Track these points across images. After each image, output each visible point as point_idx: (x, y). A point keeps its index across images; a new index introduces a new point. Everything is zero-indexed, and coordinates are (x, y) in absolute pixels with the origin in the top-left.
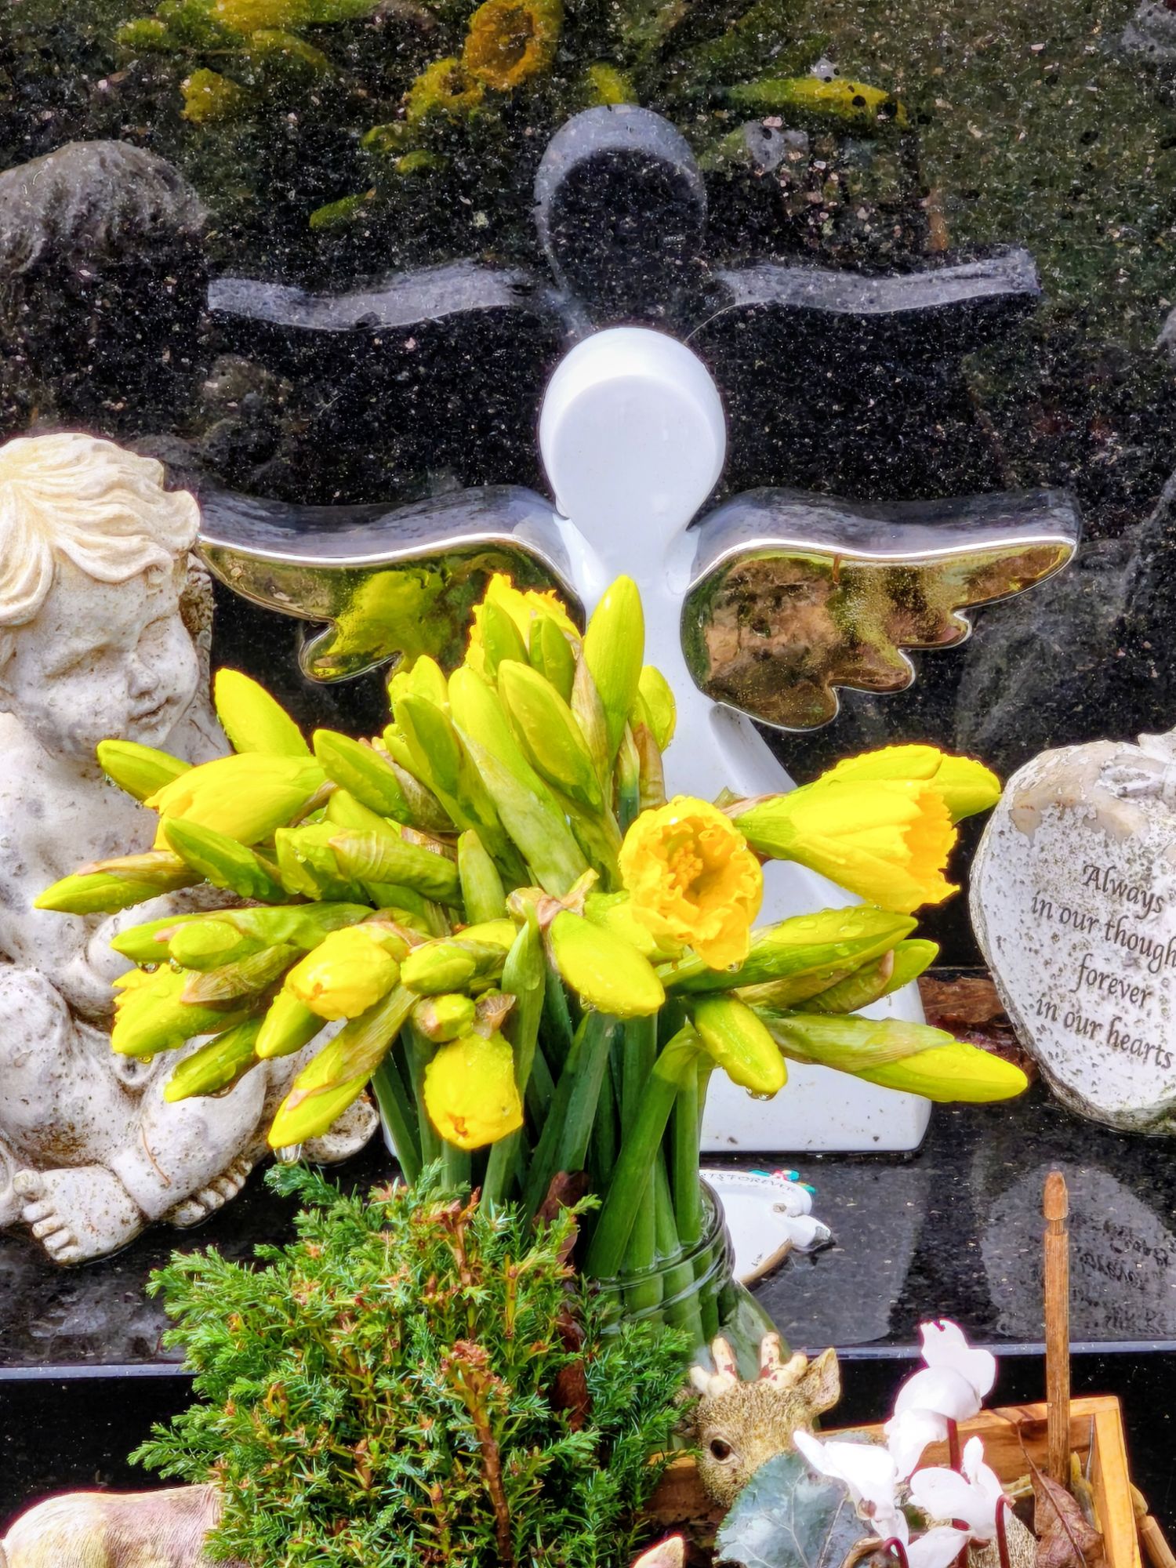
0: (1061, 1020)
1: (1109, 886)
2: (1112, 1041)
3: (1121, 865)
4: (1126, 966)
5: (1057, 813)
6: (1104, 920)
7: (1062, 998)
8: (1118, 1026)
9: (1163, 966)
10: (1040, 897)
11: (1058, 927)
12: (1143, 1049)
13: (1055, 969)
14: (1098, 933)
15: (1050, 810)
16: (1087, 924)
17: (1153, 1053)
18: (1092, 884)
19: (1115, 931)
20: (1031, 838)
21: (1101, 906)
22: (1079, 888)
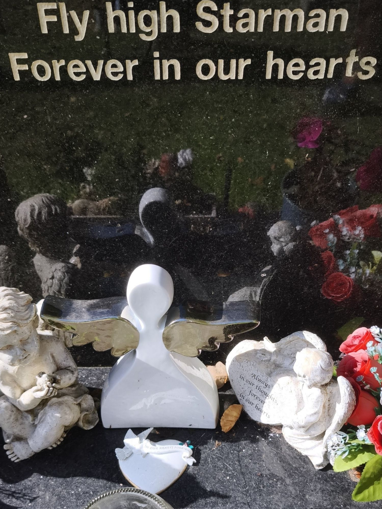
0: (245, 399)
1: (258, 379)
2: (257, 407)
3: (261, 376)
4: (260, 395)
5: (246, 361)
6: (256, 385)
7: (246, 395)
8: (258, 405)
9: (269, 399)
10: (241, 376)
11: (245, 383)
12: (263, 412)
13: (244, 390)
14: (254, 387)
15: (245, 361)
16: (252, 384)
17: (265, 414)
18: (254, 377)
19: (258, 388)
20: (240, 364)
21: (256, 383)
22: (251, 377)
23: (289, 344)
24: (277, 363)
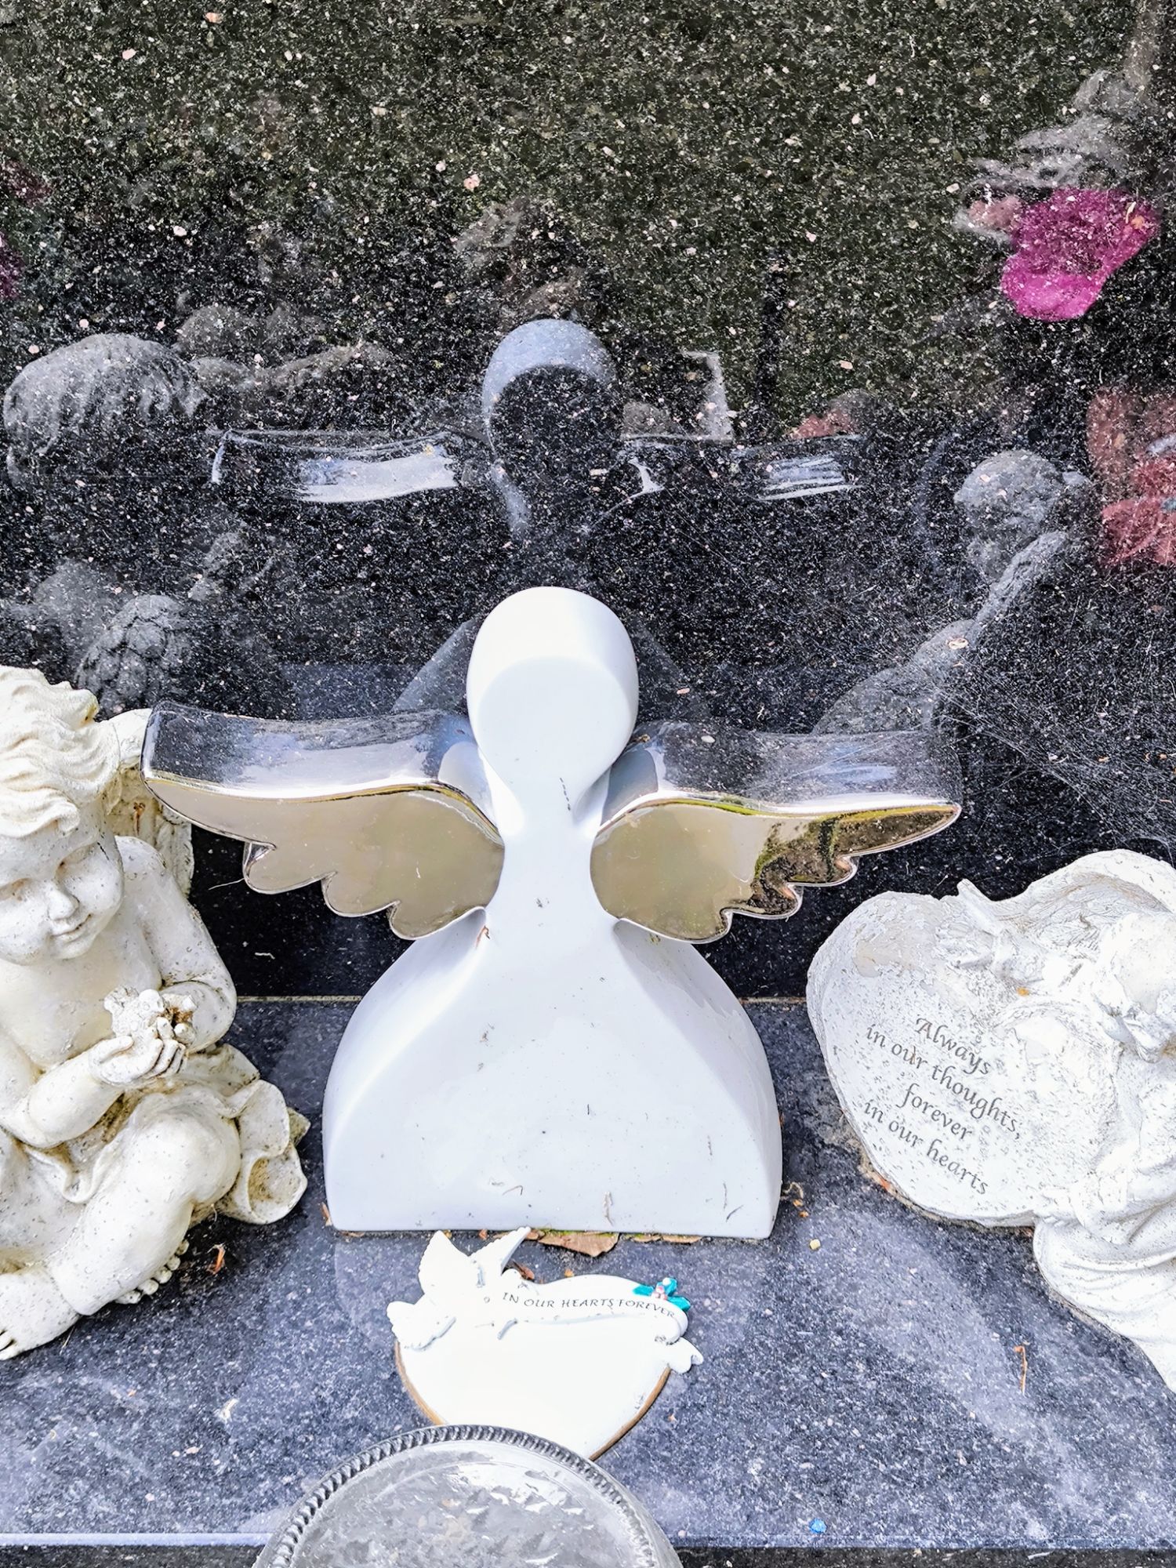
0: (886, 1124)
1: (940, 1040)
2: (932, 1154)
3: (954, 1027)
4: (950, 1105)
5: (899, 972)
6: (933, 1062)
7: (889, 1108)
8: (938, 1146)
9: (985, 1116)
10: (874, 1029)
11: (888, 1056)
12: (961, 1172)
13: (884, 1085)
14: (926, 1070)
16: (915, 1061)
17: (968, 1178)
18: (924, 1033)
19: (941, 1074)
21: (932, 1053)
22: (911, 1032)
23: (1060, 904)
24: (1016, 975)
